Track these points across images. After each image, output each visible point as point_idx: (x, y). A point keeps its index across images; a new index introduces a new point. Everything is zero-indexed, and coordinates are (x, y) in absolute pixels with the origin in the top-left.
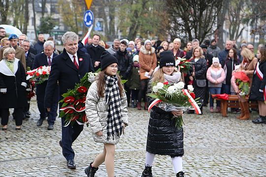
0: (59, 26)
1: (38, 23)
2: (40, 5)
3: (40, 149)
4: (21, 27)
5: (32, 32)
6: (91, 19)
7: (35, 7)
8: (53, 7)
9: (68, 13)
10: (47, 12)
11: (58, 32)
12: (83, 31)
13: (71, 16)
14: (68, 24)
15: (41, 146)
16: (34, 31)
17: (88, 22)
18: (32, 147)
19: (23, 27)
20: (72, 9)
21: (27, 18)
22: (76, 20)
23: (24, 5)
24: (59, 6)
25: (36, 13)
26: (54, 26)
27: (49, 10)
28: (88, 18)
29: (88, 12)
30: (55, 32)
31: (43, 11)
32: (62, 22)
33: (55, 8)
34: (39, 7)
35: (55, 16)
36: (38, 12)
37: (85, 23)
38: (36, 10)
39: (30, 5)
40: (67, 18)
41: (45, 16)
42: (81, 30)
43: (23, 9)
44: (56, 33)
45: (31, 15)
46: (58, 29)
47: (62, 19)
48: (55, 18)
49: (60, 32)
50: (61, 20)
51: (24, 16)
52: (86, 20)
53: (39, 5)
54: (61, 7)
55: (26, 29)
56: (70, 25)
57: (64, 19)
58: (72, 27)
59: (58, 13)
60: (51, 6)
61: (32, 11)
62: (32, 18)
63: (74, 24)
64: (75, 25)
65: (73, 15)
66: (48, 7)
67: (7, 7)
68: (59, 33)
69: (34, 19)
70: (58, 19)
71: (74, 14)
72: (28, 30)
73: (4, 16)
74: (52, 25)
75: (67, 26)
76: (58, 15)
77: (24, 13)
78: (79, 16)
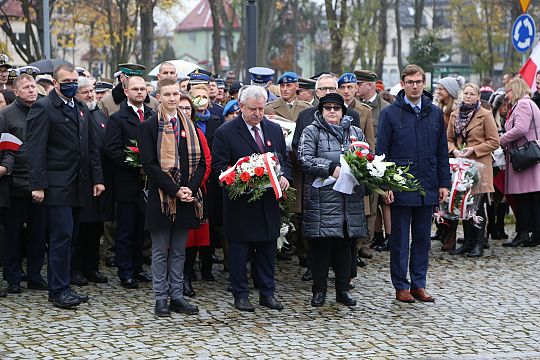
0: (451, 55)
1: (406, 49)
2: (412, 12)
3: (428, 337)
4: (371, 61)
5: (392, 71)
6: (531, 33)
7: (401, 15)
8: (438, 14)
9: (471, 26)
10: (425, 26)
11: (448, 67)
12: (506, 62)
13: (477, 32)
14: (472, 49)
15: (431, 331)
16: (397, 68)
17: (523, 41)
18: (410, 332)
19: (374, 61)
20: (480, 16)
21: (383, 41)
22: (489, 38)
23: (378, 13)
24: (451, 10)
25: (401, 28)
26: (442, 56)
27: (430, 21)
28: (524, 30)
29: (523, 19)
30: (443, 67)
31: (418, 20)
32: (457, 46)
33: (442, 16)
34: (408, 15)
35: (445, 33)
36: (406, 27)
37: (516, 43)
38: (401, 22)
39: (391, 13)
40: (469, 37)
41: (422, 33)
42: (500, 62)
43: (374, 24)
44: (445, 70)
45: (392, 33)
46: (449, 60)
47: (458, 38)
48: (444, 37)
49: (453, 67)
50: (455, 41)
51: (377, 36)
52: (517, 37)
53: (408, 11)
54: (455, 13)
55: (382, 65)
56: (475, 50)
57: (462, 38)
58: (479, 55)
59: (450, 27)
60: (434, 10)
61: (394, 25)
62: (394, 40)
63: (484, 48)
64: (486, 51)
65: (483, 28)
66: (428, 15)
67: (343, 18)
68: (451, 70)
69: (398, 42)
70: (449, 40)
71: (486, 28)
72: (384, 67)
73: (337, 38)
74: (437, 53)
75: (470, 52)
76: (449, 30)
77: (377, 29)
78: (495, 31)
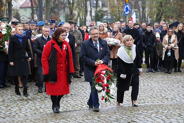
0: (108, 15)
1: (93, 14)
2: (95, 2)
4: (82, 18)
5: (90, 21)
6: (129, 9)
7: (92, 3)
8: (103, 3)
9: (113, 7)
10: (99, 7)
11: (107, 20)
12: (124, 18)
13: (115, 9)
14: (114, 14)
16: (91, 20)
17: (127, 12)
19: (83, 18)
20: (116, 4)
21: (86, 12)
22: (119, 11)
23: (85, 2)
24: (107, 2)
25: (92, 7)
26: (104, 16)
27: (101, 5)
28: (127, 9)
29: (126, 5)
30: (105, 20)
31: (97, 6)
32: (109, 13)
33: (104, 4)
34: (94, 3)
35: (105, 9)
36: (93, 7)
37: (125, 12)
38: (92, 5)
39: (88, 3)
40: (113, 10)
41: (98, 9)
42: (122, 18)
43: (83, 6)
45: (89, 9)
46: (107, 18)
47: (109, 10)
48: (105, 10)
50: (109, 12)
51: (84, 10)
52: (125, 10)
53: (94, 2)
54: (108, 3)
55: (86, 19)
56: (115, 14)
57: (111, 11)
58: (116, 16)
59: (107, 7)
60: (102, 2)
61: (90, 6)
63: (117, 14)
64: (118, 15)
65: (117, 7)
66: (100, 3)
67: (73, 4)
69: (91, 12)
70: (107, 11)
72: (87, 20)
73: (71, 10)
74: (102, 16)
75: (113, 15)
76: (107, 8)
77: (84, 8)
78: (121, 8)
